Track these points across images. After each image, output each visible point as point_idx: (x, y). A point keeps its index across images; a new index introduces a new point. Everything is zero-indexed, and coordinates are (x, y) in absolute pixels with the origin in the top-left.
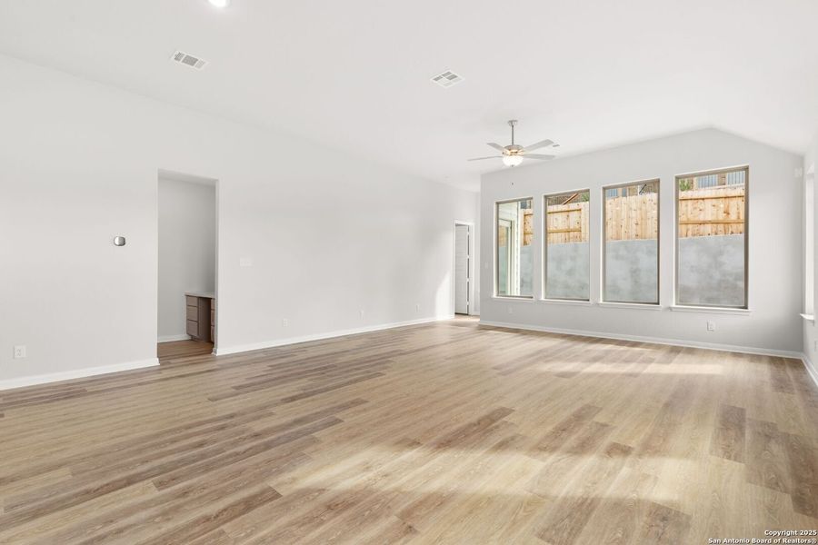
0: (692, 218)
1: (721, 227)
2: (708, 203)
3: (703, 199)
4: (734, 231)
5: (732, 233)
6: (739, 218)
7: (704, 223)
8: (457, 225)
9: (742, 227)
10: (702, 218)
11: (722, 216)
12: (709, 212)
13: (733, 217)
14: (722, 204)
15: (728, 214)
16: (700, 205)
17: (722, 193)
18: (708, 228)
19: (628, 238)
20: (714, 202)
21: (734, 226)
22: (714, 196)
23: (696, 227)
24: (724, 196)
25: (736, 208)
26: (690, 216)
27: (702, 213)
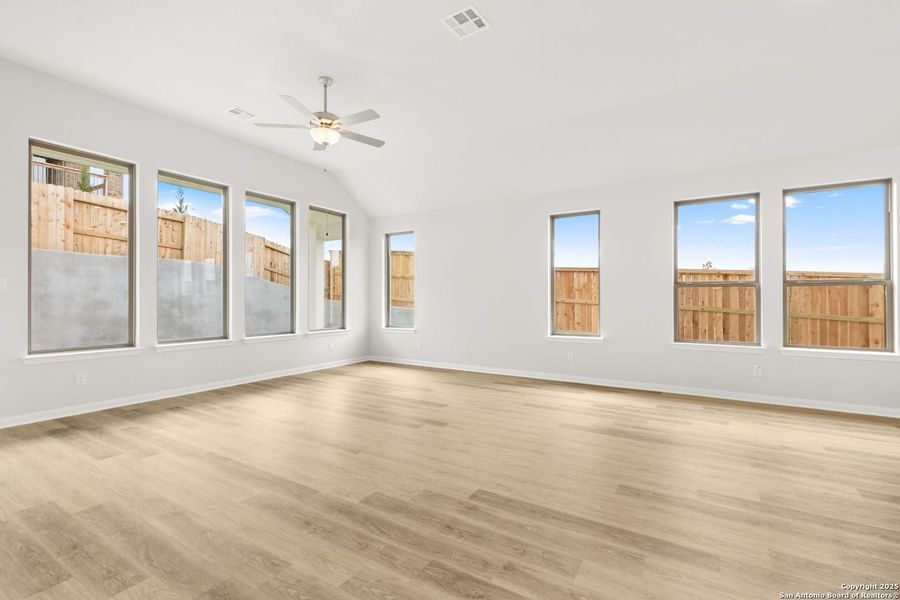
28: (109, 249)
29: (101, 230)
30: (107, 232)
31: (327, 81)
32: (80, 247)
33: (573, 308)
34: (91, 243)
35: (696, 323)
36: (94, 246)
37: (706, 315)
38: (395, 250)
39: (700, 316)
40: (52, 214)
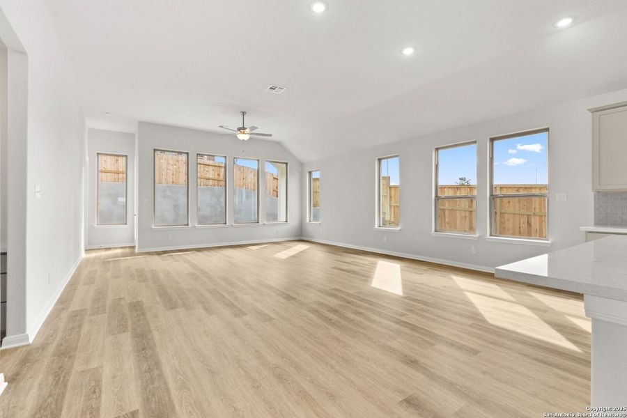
14: (217, 170)
15: (219, 176)
16: (207, 168)
18: (211, 182)
19: (167, 183)
20: (213, 168)
21: (220, 183)
23: (205, 181)
28: (202, 184)
31: (244, 113)
33: (444, 212)
35: (529, 224)
37: (538, 218)
38: (315, 177)
39: (533, 219)
40: (181, 170)
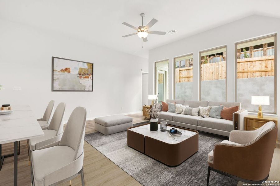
0: (250, 70)
1: (264, 73)
2: (257, 63)
3: (255, 61)
4: (270, 75)
5: (269, 76)
6: (272, 69)
7: (256, 72)
8: (143, 74)
9: (273, 73)
10: (254, 69)
11: (264, 69)
12: (258, 67)
13: (269, 68)
14: (264, 63)
15: (267, 67)
16: (254, 63)
17: (264, 58)
18: (257, 74)
19: (222, 79)
20: (260, 62)
21: (270, 73)
22: (260, 59)
23: (252, 73)
24: (265, 59)
25: (271, 64)
26: (249, 69)
27: (255, 67)
29: (246, 70)
30: (248, 70)
32: (239, 77)
34: (243, 75)
36: (244, 76)
